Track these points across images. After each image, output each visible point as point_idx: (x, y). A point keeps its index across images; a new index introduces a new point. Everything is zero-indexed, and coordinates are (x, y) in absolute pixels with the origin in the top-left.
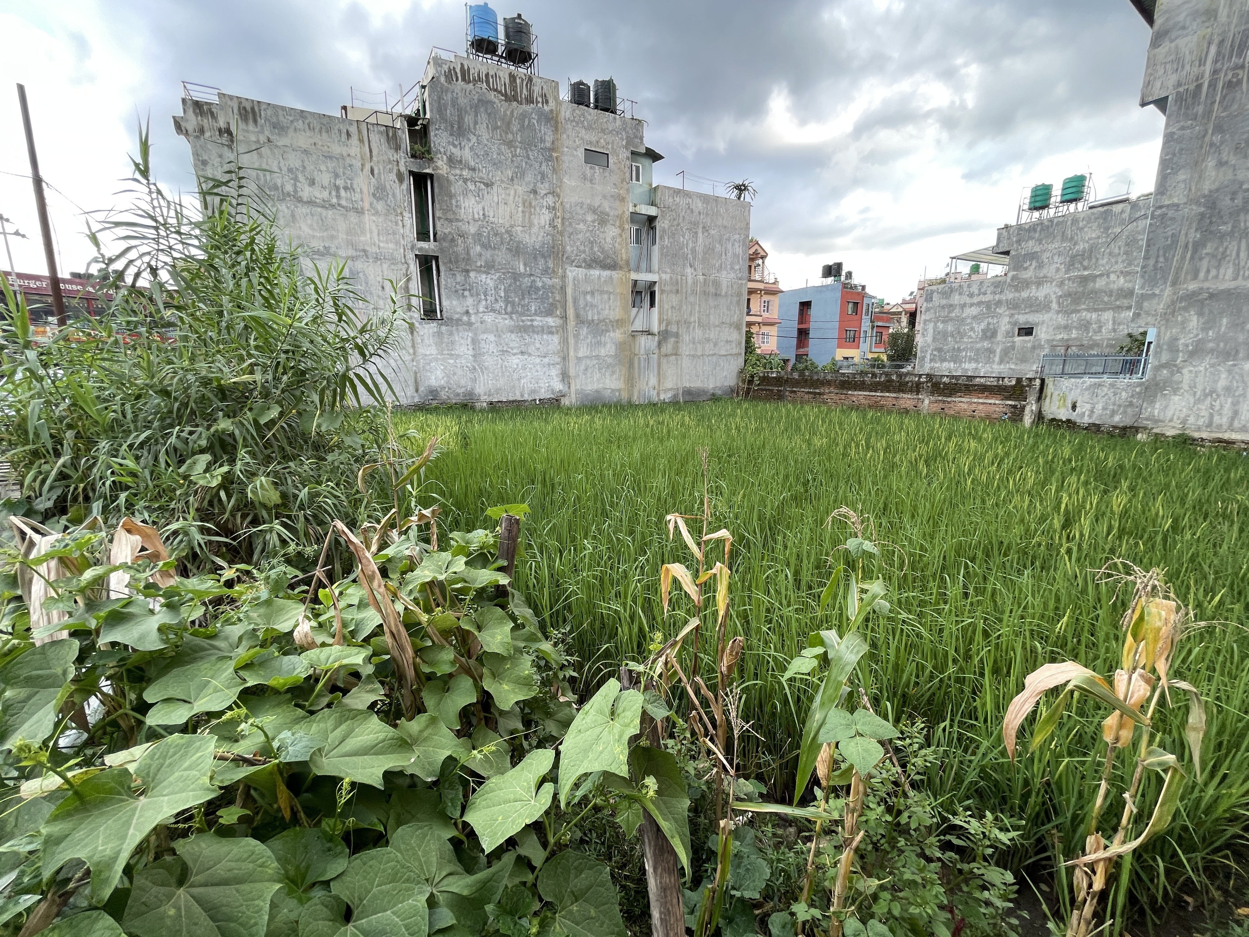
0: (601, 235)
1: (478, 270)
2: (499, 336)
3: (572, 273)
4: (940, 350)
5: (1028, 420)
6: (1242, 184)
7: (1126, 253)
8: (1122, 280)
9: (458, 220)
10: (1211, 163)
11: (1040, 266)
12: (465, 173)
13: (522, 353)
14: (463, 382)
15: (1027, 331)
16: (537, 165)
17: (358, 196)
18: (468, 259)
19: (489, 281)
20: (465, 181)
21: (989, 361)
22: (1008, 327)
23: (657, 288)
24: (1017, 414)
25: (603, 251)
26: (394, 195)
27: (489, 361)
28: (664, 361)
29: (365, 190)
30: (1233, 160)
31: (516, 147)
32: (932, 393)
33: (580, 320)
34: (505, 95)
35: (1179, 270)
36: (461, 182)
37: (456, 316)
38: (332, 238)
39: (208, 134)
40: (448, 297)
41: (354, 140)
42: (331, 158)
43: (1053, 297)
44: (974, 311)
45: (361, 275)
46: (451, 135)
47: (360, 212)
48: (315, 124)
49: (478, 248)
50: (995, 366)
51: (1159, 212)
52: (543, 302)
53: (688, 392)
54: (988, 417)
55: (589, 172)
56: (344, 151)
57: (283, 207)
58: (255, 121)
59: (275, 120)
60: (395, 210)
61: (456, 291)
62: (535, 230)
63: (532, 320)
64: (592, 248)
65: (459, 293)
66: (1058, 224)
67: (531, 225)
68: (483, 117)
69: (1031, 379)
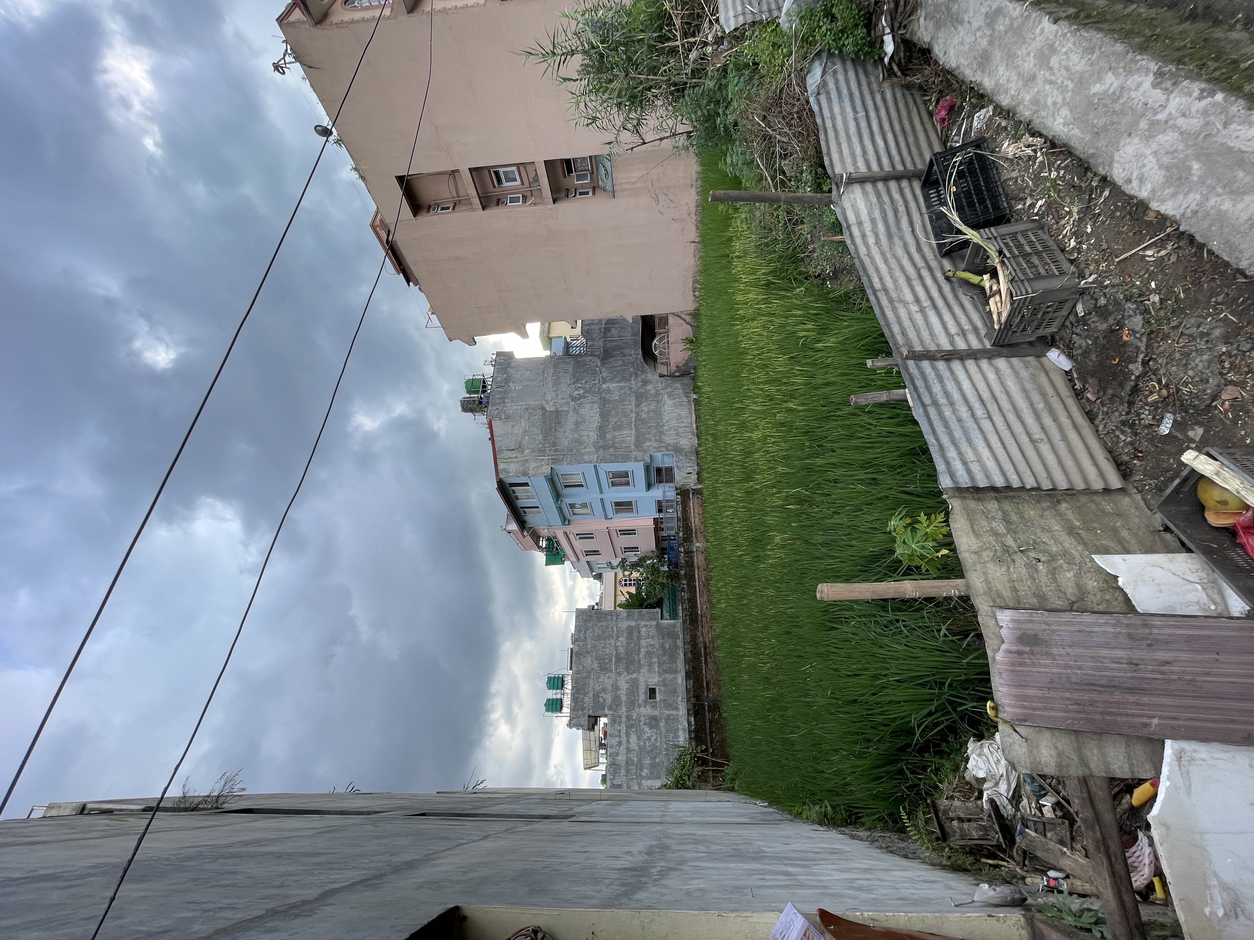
11: (604, 690)
15: (652, 692)
21: (676, 719)
22: (648, 707)
43: (628, 677)
69: (677, 489)
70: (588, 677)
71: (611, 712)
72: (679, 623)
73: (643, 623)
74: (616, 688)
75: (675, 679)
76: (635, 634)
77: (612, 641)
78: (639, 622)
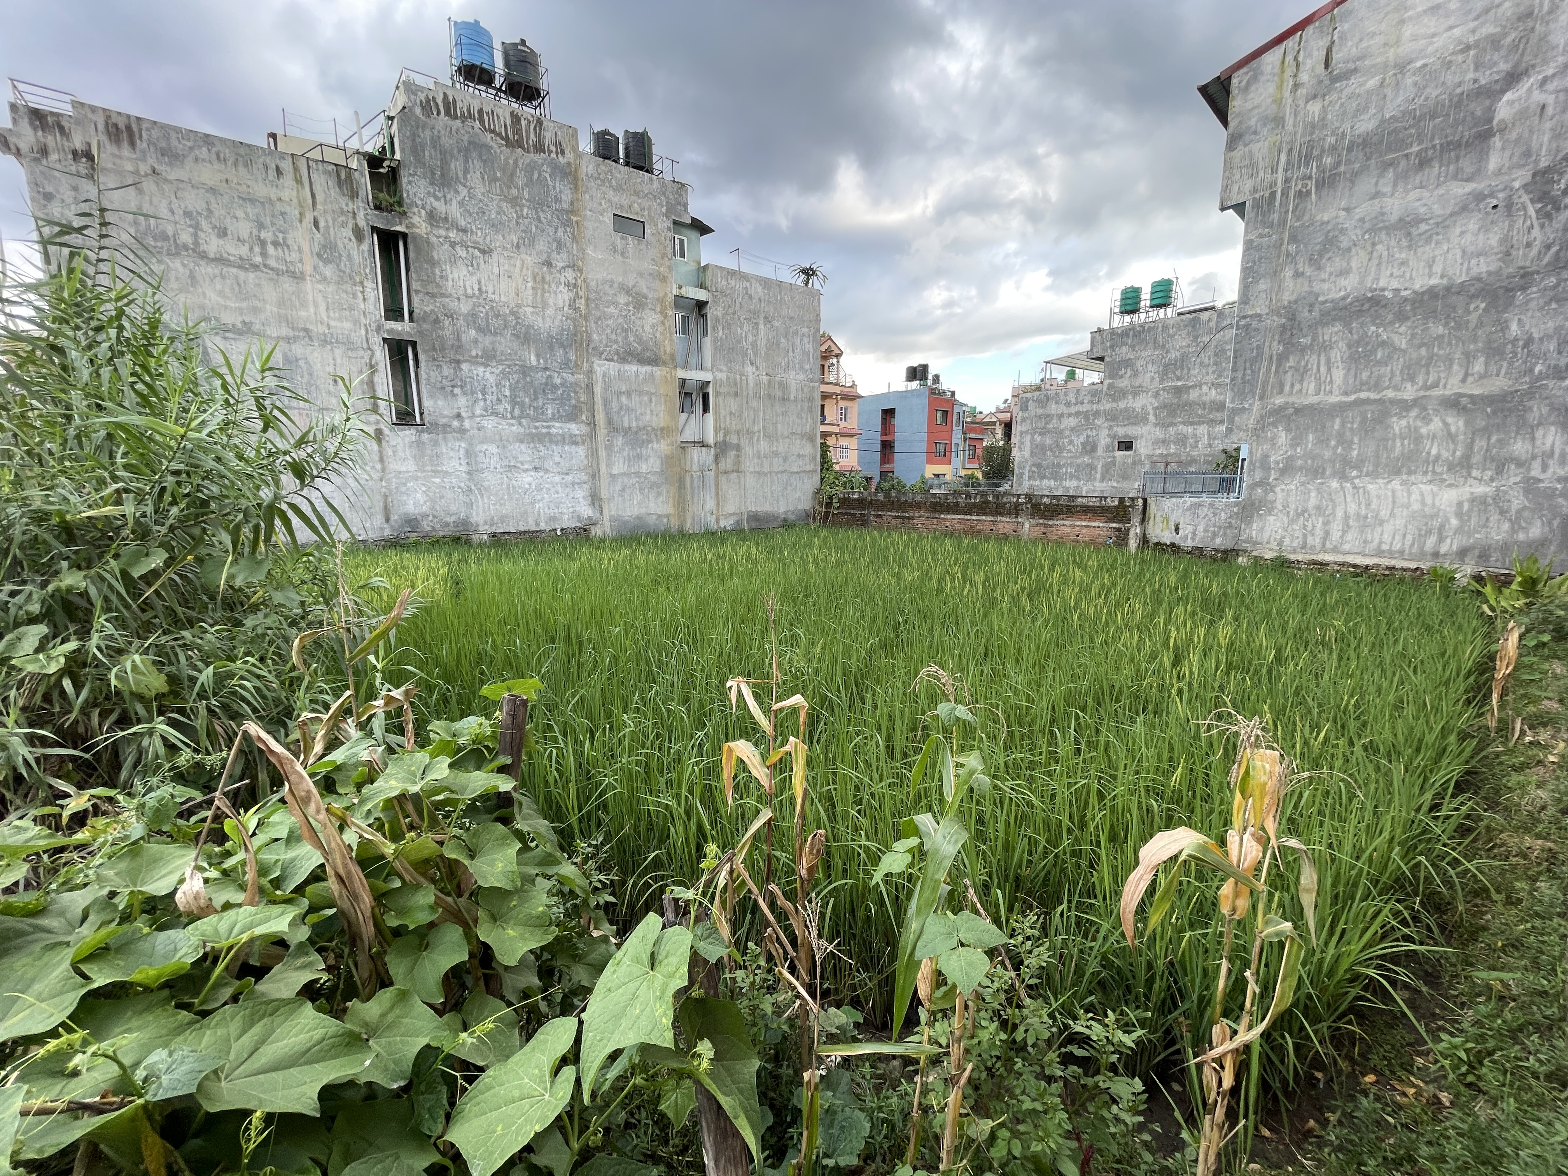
0: (638, 322)
1: (473, 361)
2: (504, 447)
3: (601, 367)
4: (1039, 466)
5: (1133, 544)
6: (1317, 296)
7: (1216, 364)
8: (1214, 392)
9: (443, 295)
10: (1288, 273)
11: (1135, 374)
12: (452, 234)
13: (536, 469)
14: (453, 508)
15: (1127, 445)
16: (551, 231)
17: (295, 256)
18: (458, 347)
19: (488, 375)
20: (453, 245)
21: (1090, 478)
22: (1108, 440)
23: (710, 390)
24: (1122, 538)
25: (640, 341)
26: (349, 255)
27: (490, 479)
28: (723, 479)
29: (306, 248)
30: (1309, 271)
31: (522, 207)
32: (1033, 516)
33: (613, 427)
34: (506, 139)
35: (1265, 382)
36: (446, 246)
37: (443, 421)
38: (255, 310)
39: (54, 157)
40: (432, 396)
41: (288, 180)
42: (252, 201)
43: (1150, 408)
44: (1072, 422)
45: (301, 363)
46: (432, 183)
47: (298, 277)
48: (227, 152)
49: (473, 333)
50: (1097, 484)
51: (1243, 322)
52: (563, 404)
53: (754, 517)
54: (1093, 542)
55: (619, 242)
56: (273, 194)
57: (176, 264)
58: (132, 144)
59: (164, 144)
60: (351, 277)
61: (443, 388)
62: (550, 312)
63: (548, 427)
64: (626, 338)
65: (445, 390)
66: (1149, 329)
67: (545, 306)
68: (476, 165)
69: (1133, 499)
71: (1106, 387)
74: (1136, 392)
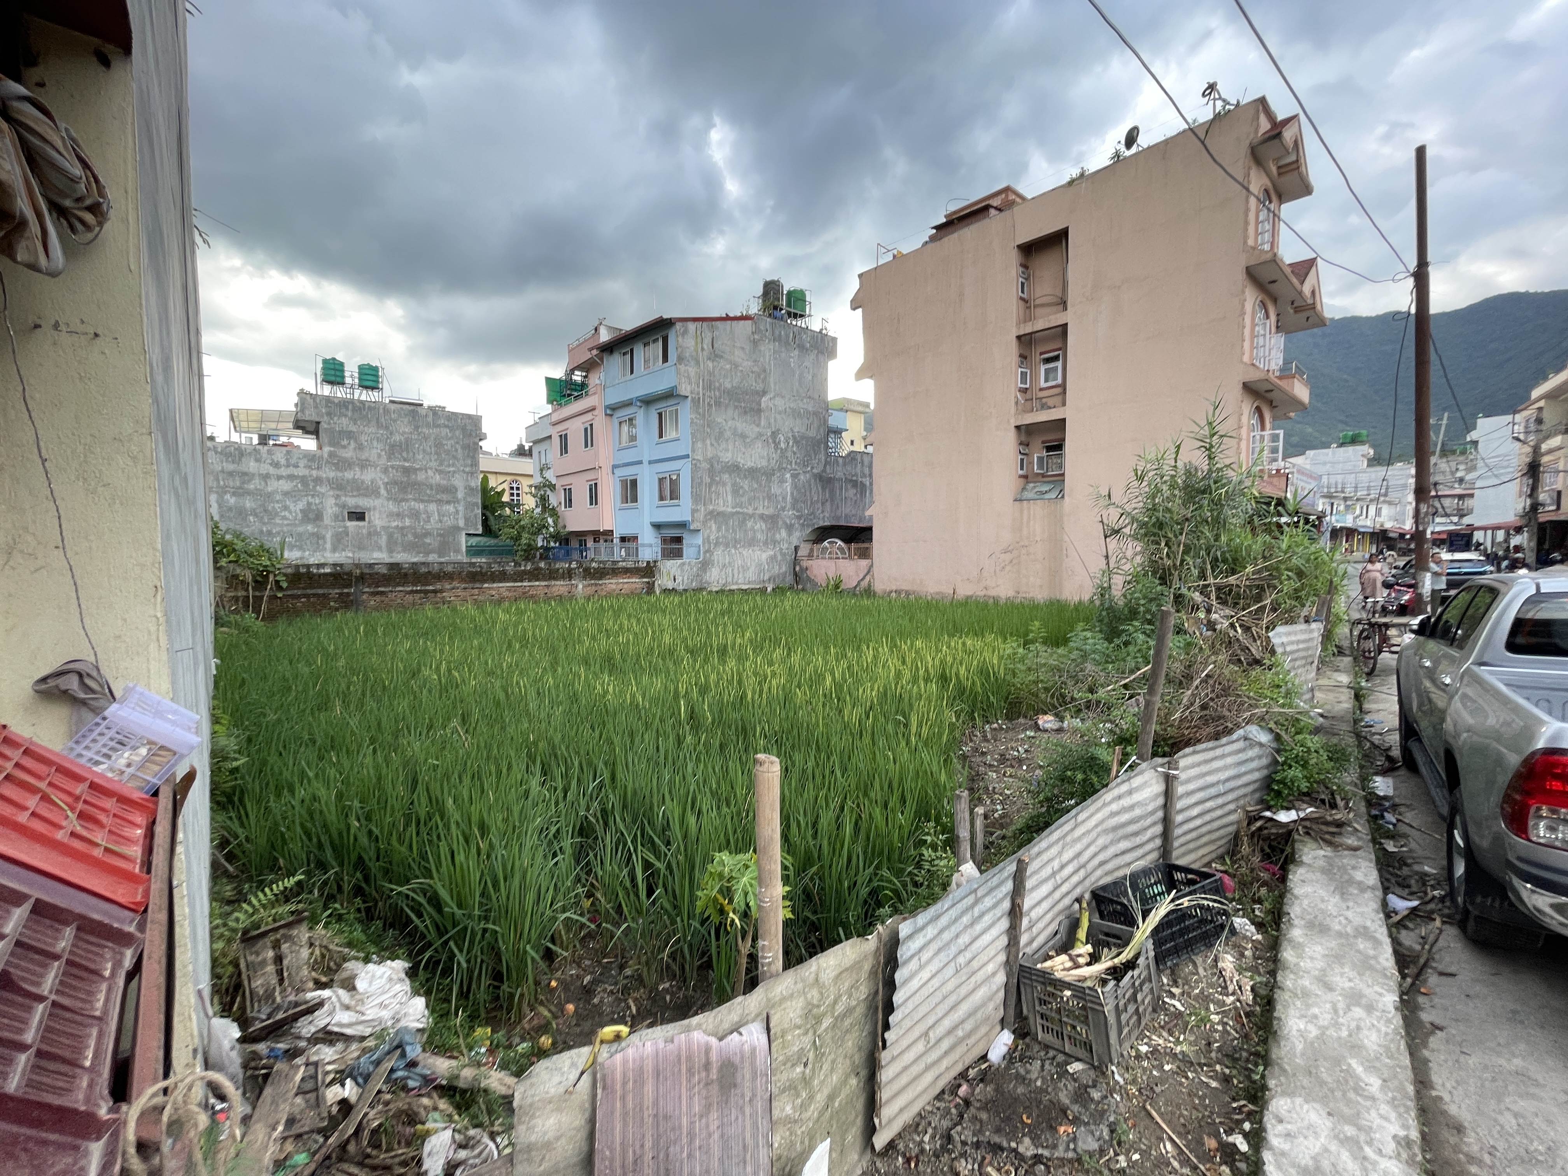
5: (657, 590)
6: (719, 458)
10: (708, 442)
11: (360, 447)
15: (359, 516)
21: (319, 547)
22: (335, 509)
24: (651, 588)
30: (715, 444)
35: (705, 497)
44: (284, 485)
50: (329, 552)
51: (693, 462)
54: (632, 593)
69: (655, 562)
70: (379, 425)
71: (326, 456)
72: (462, 557)
73: (461, 508)
74: (364, 465)
75: (380, 549)
76: (445, 497)
77: (433, 464)
78: (462, 503)
